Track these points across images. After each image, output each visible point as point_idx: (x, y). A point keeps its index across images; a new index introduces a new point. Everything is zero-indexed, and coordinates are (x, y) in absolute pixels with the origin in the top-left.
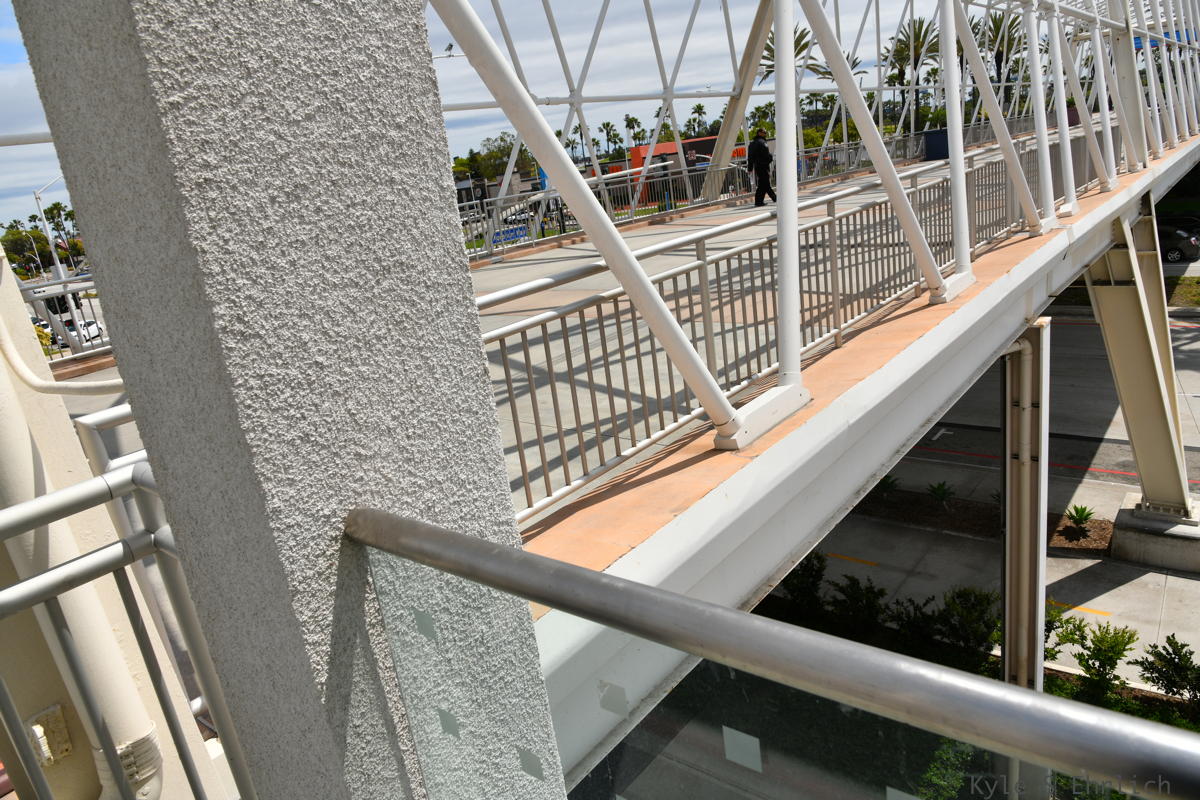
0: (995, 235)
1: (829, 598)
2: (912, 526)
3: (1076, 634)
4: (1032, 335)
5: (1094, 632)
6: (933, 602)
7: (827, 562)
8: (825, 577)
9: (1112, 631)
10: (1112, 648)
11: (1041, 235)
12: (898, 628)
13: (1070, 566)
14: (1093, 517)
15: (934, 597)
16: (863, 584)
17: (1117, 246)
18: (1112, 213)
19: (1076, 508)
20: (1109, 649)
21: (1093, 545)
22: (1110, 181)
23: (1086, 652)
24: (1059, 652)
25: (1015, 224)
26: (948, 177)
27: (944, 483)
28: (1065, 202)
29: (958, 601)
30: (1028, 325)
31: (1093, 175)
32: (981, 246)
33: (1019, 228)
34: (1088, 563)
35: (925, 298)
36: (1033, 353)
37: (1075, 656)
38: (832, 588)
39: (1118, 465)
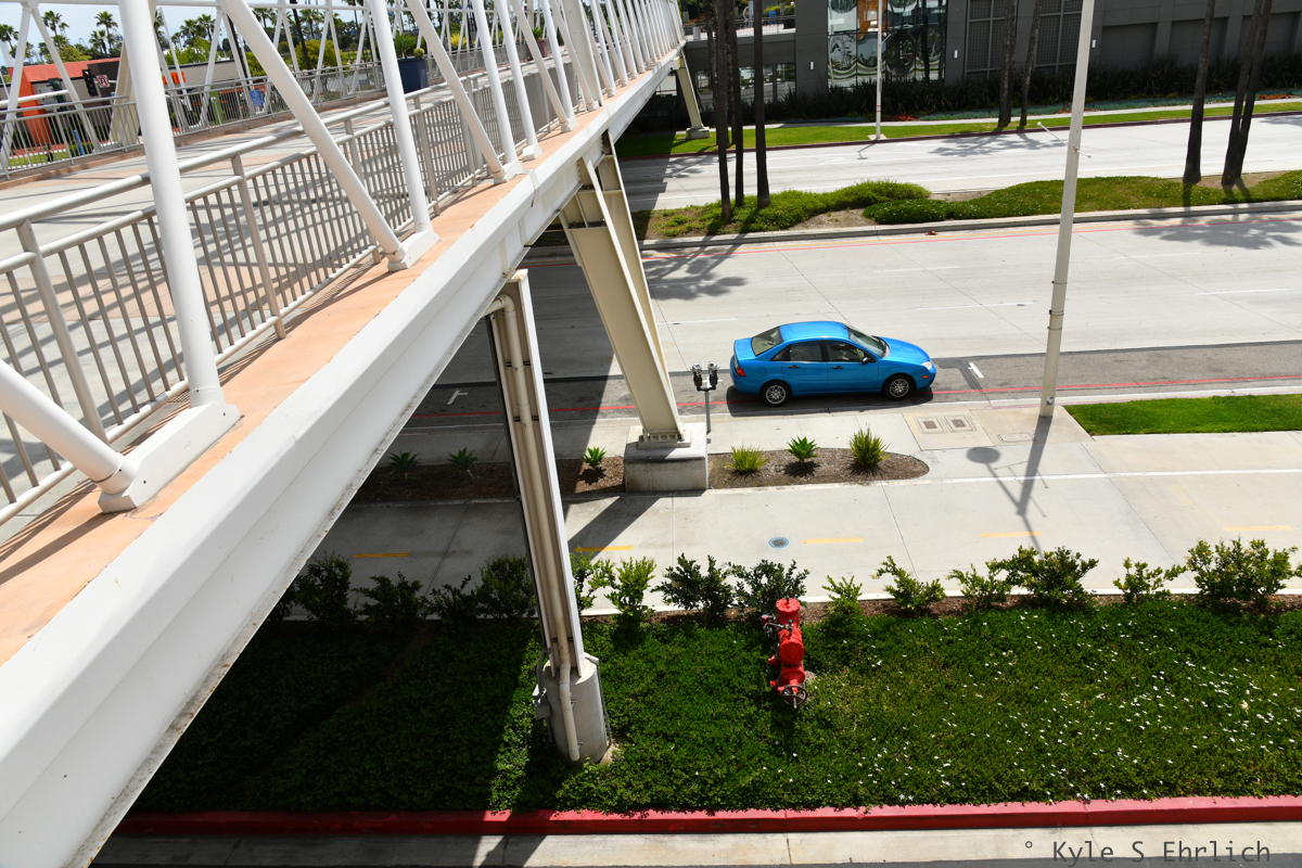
0: (459, 184)
1: (359, 608)
2: (440, 503)
3: (606, 577)
4: (512, 290)
5: (620, 570)
6: (470, 582)
7: (351, 568)
8: (351, 586)
9: (634, 566)
10: (637, 581)
11: (505, 182)
12: (439, 618)
13: (592, 509)
14: (605, 456)
15: (470, 576)
16: (395, 581)
17: (584, 188)
18: (574, 156)
19: (590, 451)
20: (634, 584)
21: (610, 484)
22: (569, 120)
23: (617, 591)
24: (594, 597)
25: (479, 170)
26: (392, 120)
27: (465, 450)
28: (528, 143)
29: (494, 574)
30: (506, 281)
31: (553, 116)
32: (444, 197)
33: (485, 174)
34: (608, 502)
35: (383, 266)
36: (516, 310)
37: (608, 597)
38: (361, 595)
39: (621, 400)
